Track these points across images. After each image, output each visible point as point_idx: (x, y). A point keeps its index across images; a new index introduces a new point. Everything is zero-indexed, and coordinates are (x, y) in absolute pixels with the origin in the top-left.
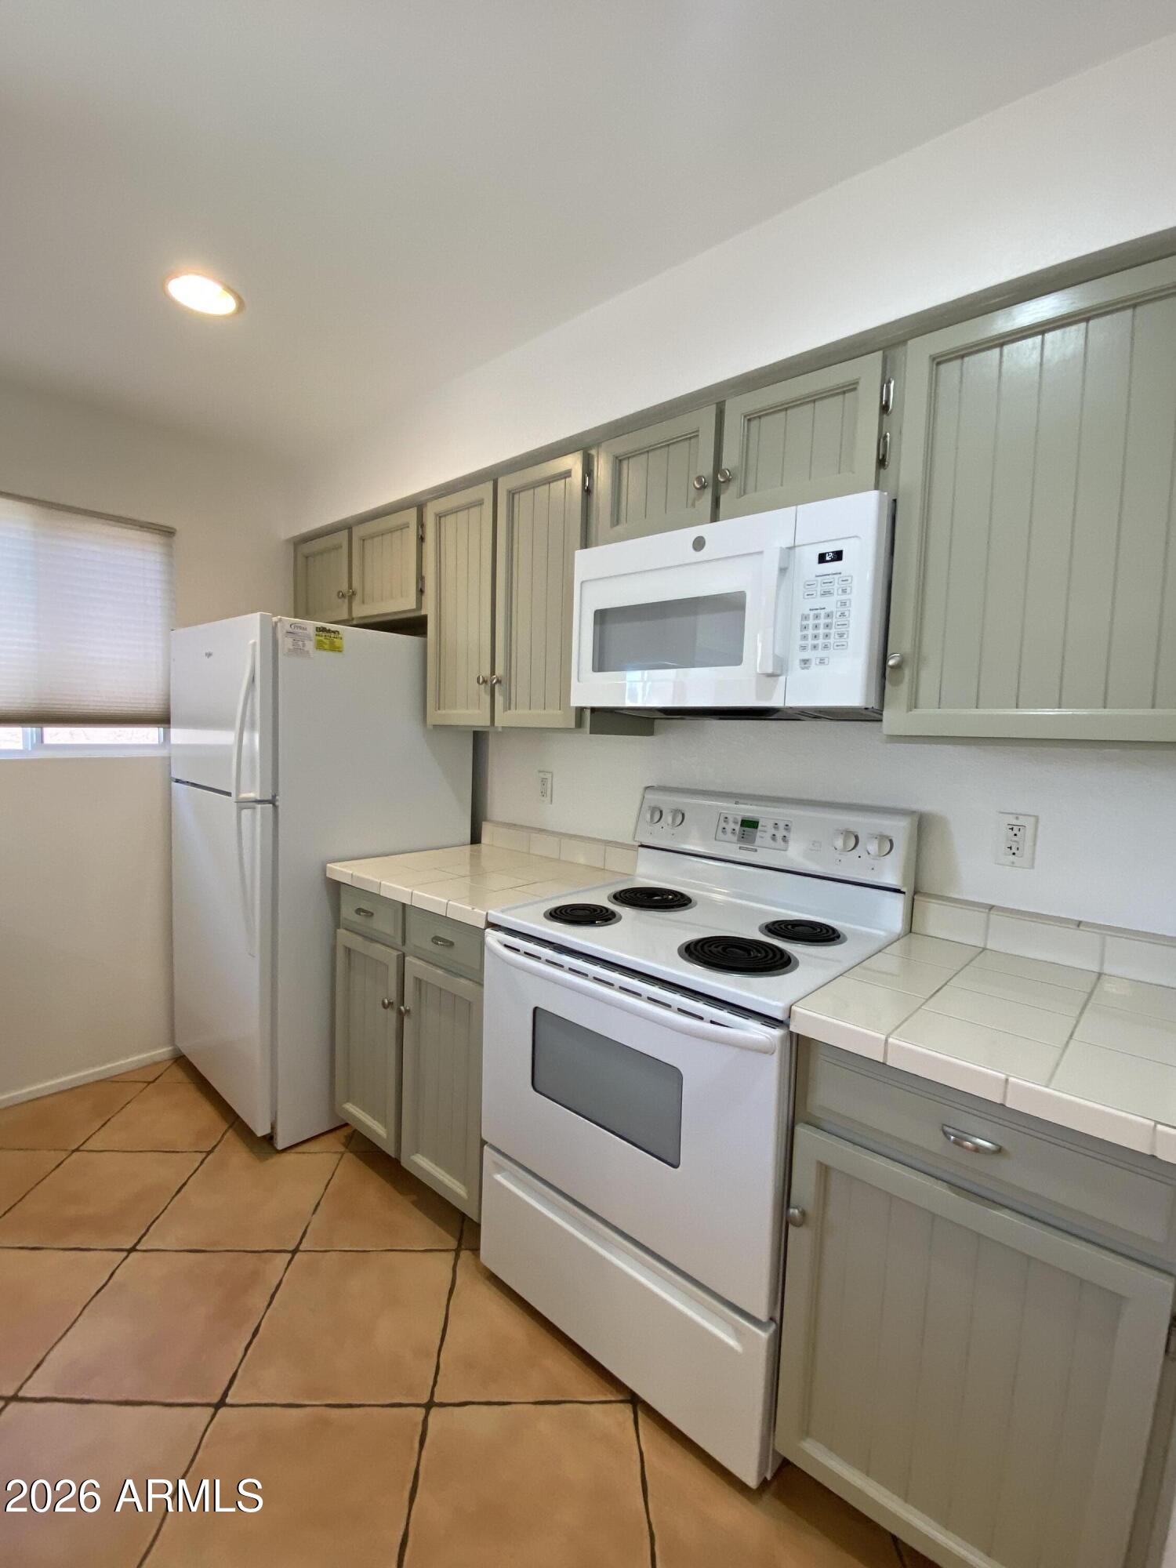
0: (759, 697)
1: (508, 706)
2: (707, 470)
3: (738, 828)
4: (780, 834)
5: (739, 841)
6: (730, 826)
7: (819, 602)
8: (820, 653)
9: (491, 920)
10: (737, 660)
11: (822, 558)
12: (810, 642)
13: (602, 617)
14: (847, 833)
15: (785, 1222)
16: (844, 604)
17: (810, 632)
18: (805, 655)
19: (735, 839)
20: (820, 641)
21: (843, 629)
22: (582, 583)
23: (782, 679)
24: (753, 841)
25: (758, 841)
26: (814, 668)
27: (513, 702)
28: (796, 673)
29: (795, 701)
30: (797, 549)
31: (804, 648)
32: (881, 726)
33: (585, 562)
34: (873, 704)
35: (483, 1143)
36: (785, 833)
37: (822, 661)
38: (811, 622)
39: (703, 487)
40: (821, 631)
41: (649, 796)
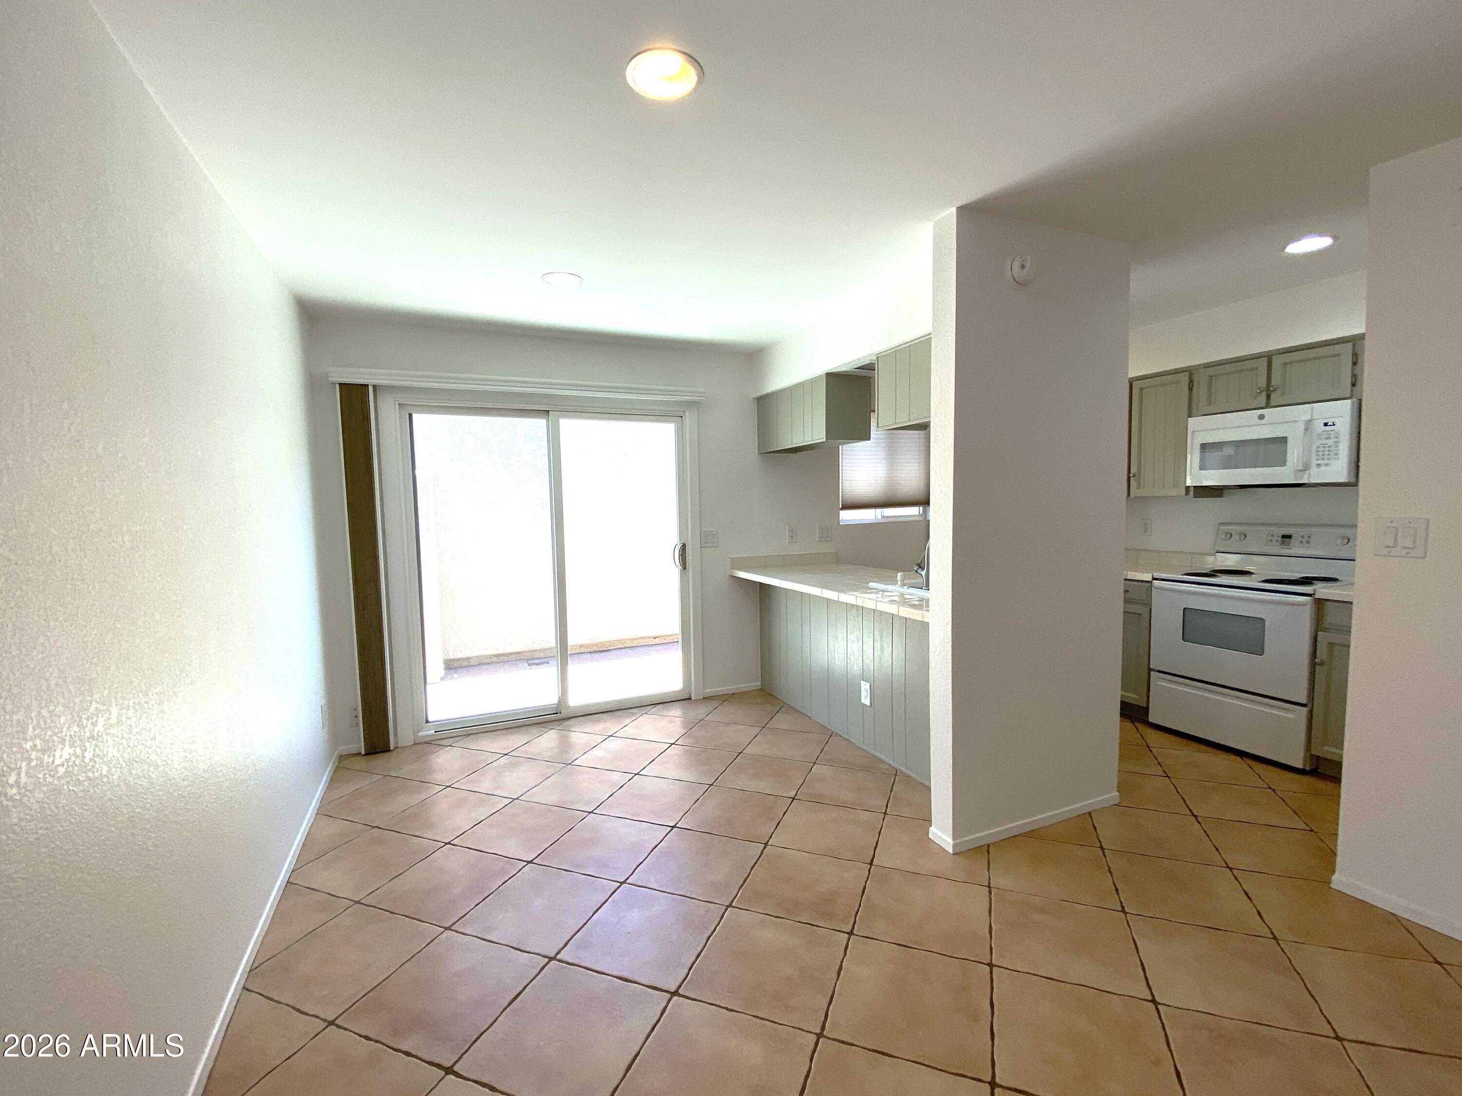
0: (1296, 480)
1: (1139, 487)
2: (1263, 383)
3: (1280, 539)
4: (1305, 540)
5: (1281, 544)
6: (1275, 539)
7: (1324, 442)
8: (1326, 462)
9: (1155, 577)
10: (1284, 464)
11: (1326, 424)
12: (1321, 457)
13: (1204, 447)
14: (1343, 538)
15: (1313, 665)
16: (1337, 442)
17: (1321, 453)
18: (1319, 462)
19: (1278, 544)
20: (1326, 457)
21: (1336, 452)
22: (1193, 432)
23: (1307, 472)
24: (1289, 544)
25: (1292, 544)
26: (1323, 468)
27: (1142, 485)
28: (1314, 470)
29: (1313, 481)
30: (1313, 421)
31: (1318, 459)
32: (1357, 491)
33: (1194, 423)
34: (1353, 480)
35: (1150, 670)
36: (1308, 540)
37: (1327, 465)
38: (1321, 449)
39: (1261, 392)
40: (1327, 453)
41: (1222, 527)
